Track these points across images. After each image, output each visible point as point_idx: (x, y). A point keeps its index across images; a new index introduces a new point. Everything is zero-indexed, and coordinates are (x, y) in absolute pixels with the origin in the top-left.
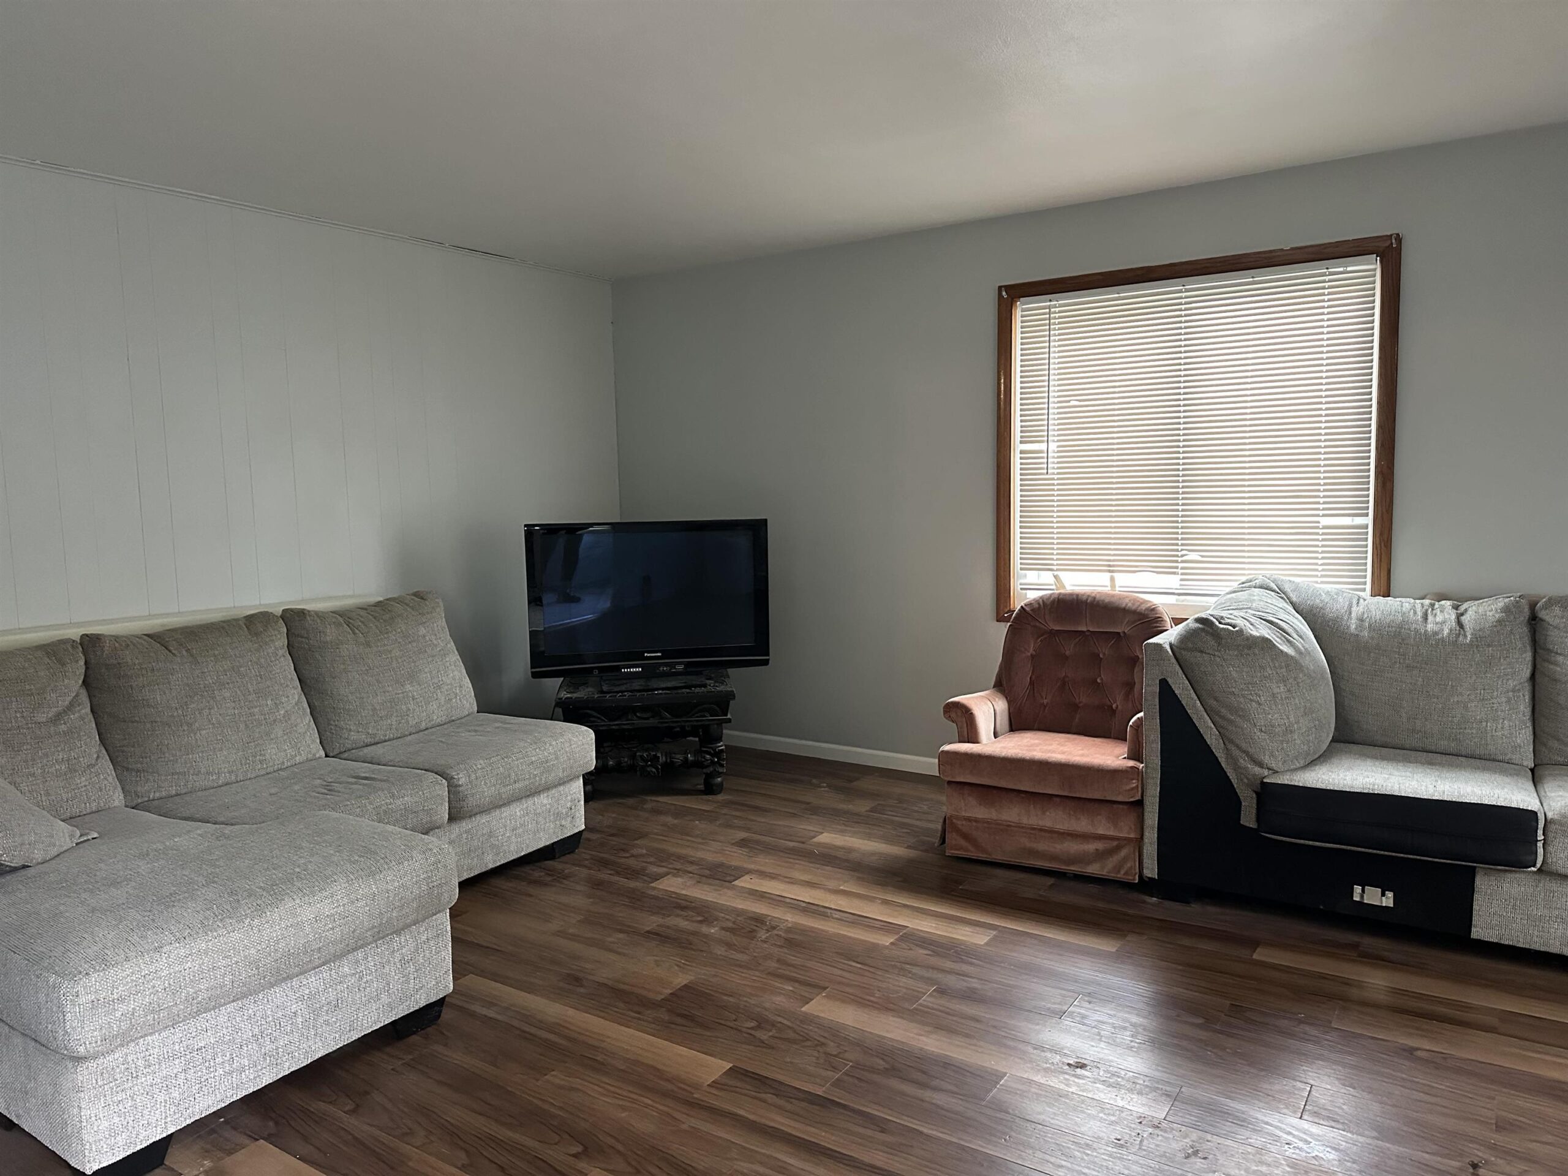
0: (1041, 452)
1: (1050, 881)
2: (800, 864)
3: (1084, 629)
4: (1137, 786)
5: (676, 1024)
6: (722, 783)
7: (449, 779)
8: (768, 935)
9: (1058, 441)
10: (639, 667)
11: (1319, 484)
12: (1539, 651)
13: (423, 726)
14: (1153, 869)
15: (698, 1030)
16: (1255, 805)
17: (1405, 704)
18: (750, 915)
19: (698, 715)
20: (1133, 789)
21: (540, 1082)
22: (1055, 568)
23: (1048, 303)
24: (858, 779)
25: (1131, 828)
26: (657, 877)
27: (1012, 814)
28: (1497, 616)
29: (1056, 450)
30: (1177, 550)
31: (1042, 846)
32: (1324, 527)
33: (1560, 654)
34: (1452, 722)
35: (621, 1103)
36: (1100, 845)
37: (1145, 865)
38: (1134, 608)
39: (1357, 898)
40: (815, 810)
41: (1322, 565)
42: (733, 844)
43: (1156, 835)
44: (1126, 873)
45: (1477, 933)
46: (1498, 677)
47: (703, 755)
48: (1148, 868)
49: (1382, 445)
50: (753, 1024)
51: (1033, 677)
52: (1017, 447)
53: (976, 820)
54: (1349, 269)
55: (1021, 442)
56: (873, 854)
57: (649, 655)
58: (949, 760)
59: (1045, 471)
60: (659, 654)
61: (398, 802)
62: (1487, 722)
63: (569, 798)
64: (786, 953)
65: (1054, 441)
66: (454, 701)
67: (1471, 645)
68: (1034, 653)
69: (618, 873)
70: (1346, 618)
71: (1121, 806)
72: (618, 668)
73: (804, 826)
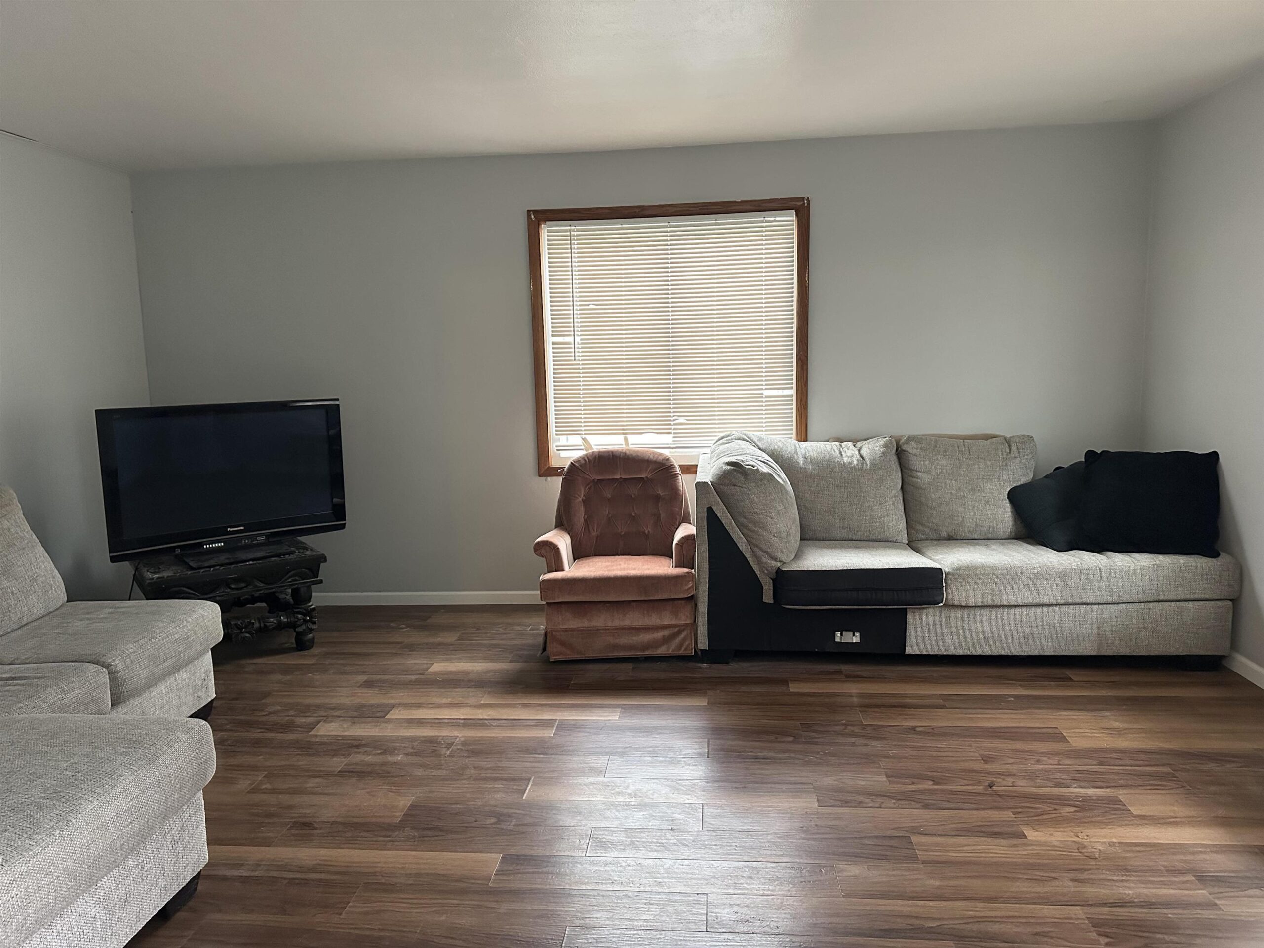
0: (569, 343)
1: (630, 666)
2: (433, 691)
3: (618, 477)
4: (693, 585)
5: (429, 837)
6: (313, 638)
7: (107, 666)
8: (450, 751)
9: (581, 335)
10: (220, 542)
11: (762, 368)
12: (904, 470)
13: (25, 621)
14: (704, 643)
15: (450, 836)
16: (772, 588)
17: (837, 510)
18: (423, 739)
19: (290, 580)
20: (690, 588)
21: (343, 914)
22: (583, 432)
23: (569, 228)
24: (430, 617)
25: (687, 617)
26: (311, 726)
27: (601, 620)
28: (881, 450)
29: (580, 342)
30: (670, 416)
31: (625, 640)
32: (766, 397)
33: (920, 471)
34: (865, 519)
35: (434, 909)
36: (666, 633)
37: (699, 641)
38: (654, 459)
39: (838, 640)
40: (412, 648)
41: (765, 423)
42: (359, 687)
43: (706, 619)
44: (686, 649)
45: (909, 650)
46: (887, 488)
47: (296, 615)
48: (701, 643)
49: (801, 341)
50: (493, 820)
51: (586, 517)
52: (549, 340)
53: (573, 630)
54: (778, 219)
55: (552, 336)
56: (488, 672)
57: (231, 530)
58: (548, 587)
59: (573, 358)
60: (242, 528)
61: (69, 696)
62: (884, 517)
63: (203, 670)
64: (474, 761)
65: (578, 335)
66: (50, 592)
67: (871, 469)
68: (584, 498)
69: (269, 730)
70: (795, 456)
71: (680, 602)
72: (201, 544)
73: (415, 661)
